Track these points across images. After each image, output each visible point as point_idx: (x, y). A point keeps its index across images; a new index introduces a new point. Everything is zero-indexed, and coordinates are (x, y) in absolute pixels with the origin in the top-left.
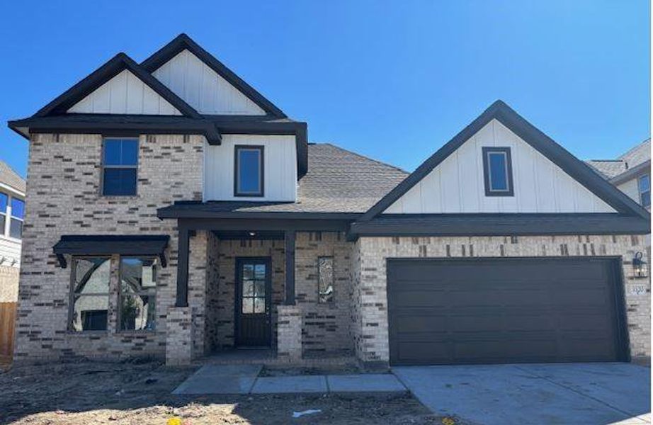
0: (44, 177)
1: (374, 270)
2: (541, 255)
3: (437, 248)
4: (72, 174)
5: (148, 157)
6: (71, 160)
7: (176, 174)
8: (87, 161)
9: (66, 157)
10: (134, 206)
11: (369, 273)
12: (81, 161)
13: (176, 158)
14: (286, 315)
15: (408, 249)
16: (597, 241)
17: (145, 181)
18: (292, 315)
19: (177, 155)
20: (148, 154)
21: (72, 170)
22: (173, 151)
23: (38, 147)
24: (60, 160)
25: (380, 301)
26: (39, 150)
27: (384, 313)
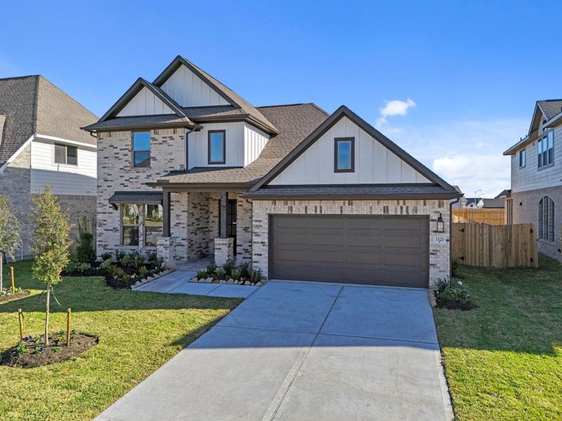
0: (105, 158)
1: (260, 221)
2: (369, 213)
3: (299, 208)
4: (118, 155)
5: (155, 144)
6: (117, 148)
7: (171, 154)
8: (125, 147)
9: (115, 146)
10: (149, 174)
11: (257, 223)
12: (122, 148)
13: (170, 144)
14: (219, 245)
15: (281, 208)
16: (411, 204)
17: (154, 159)
18: (223, 244)
19: (170, 142)
20: (155, 142)
21: (118, 153)
22: (168, 139)
23: (101, 141)
24: (112, 148)
25: (263, 241)
26: (102, 142)
27: (266, 248)
